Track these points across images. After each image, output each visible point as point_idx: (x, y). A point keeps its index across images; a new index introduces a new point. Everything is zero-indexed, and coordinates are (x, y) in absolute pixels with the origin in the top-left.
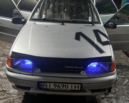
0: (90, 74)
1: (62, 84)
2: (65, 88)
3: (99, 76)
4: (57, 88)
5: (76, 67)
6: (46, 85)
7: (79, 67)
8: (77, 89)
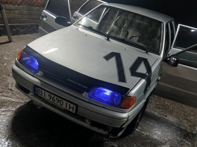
0: (93, 99)
1: (57, 97)
2: (60, 105)
3: (102, 106)
4: (51, 100)
5: (79, 84)
6: (41, 92)
7: (82, 86)
8: (71, 110)
